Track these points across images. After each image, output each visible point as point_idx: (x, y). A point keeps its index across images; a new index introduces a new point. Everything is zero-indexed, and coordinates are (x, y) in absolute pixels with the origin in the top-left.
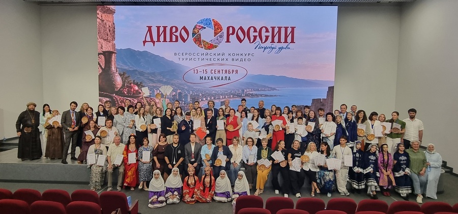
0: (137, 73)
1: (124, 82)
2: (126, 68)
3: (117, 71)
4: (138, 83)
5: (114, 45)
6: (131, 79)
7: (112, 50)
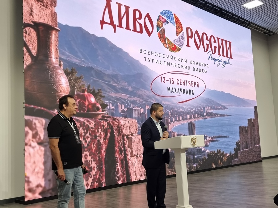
0: (93, 72)
1: (72, 87)
2: (76, 61)
3: (60, 65)
4: (94, 91)
5: (54, 16)
6: (84, 83)
7: (50, 23)
